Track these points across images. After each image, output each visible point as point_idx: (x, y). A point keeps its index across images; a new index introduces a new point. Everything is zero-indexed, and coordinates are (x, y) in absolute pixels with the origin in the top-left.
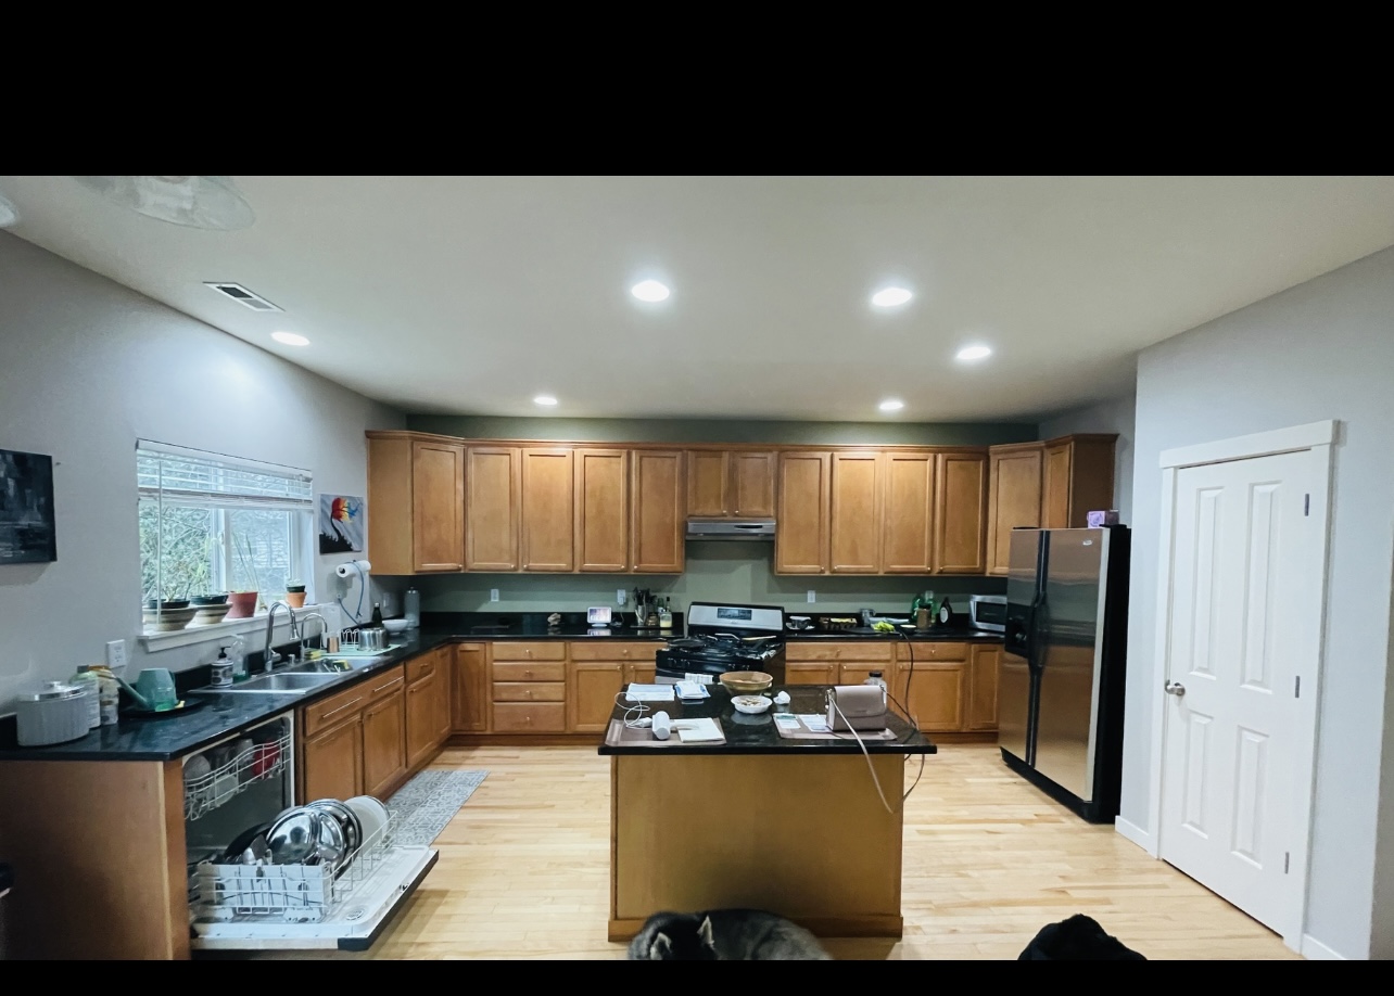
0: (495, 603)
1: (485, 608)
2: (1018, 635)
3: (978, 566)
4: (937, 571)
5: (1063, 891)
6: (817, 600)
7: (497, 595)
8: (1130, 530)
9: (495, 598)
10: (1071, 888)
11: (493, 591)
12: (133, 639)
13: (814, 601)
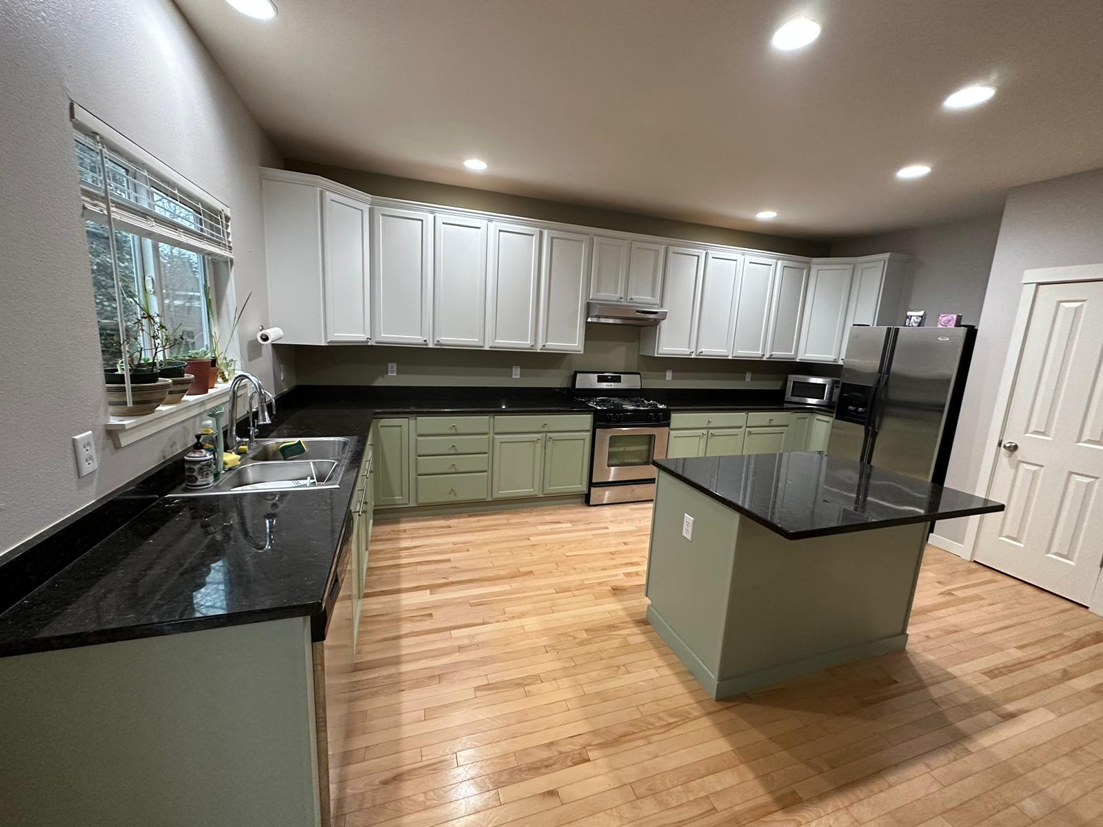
0: (393, 377)
1: (380, 382)
2: (851, 408)
3: (793, 353)
4: (768, 356)
5: (949, 593)
6: (673, 378)
7: (395, 369)
8: (977, 330)
9: (392, 372)
10: (955, 589)
11: (390, 365)
12: (101, 429)
13: (670, 379)
